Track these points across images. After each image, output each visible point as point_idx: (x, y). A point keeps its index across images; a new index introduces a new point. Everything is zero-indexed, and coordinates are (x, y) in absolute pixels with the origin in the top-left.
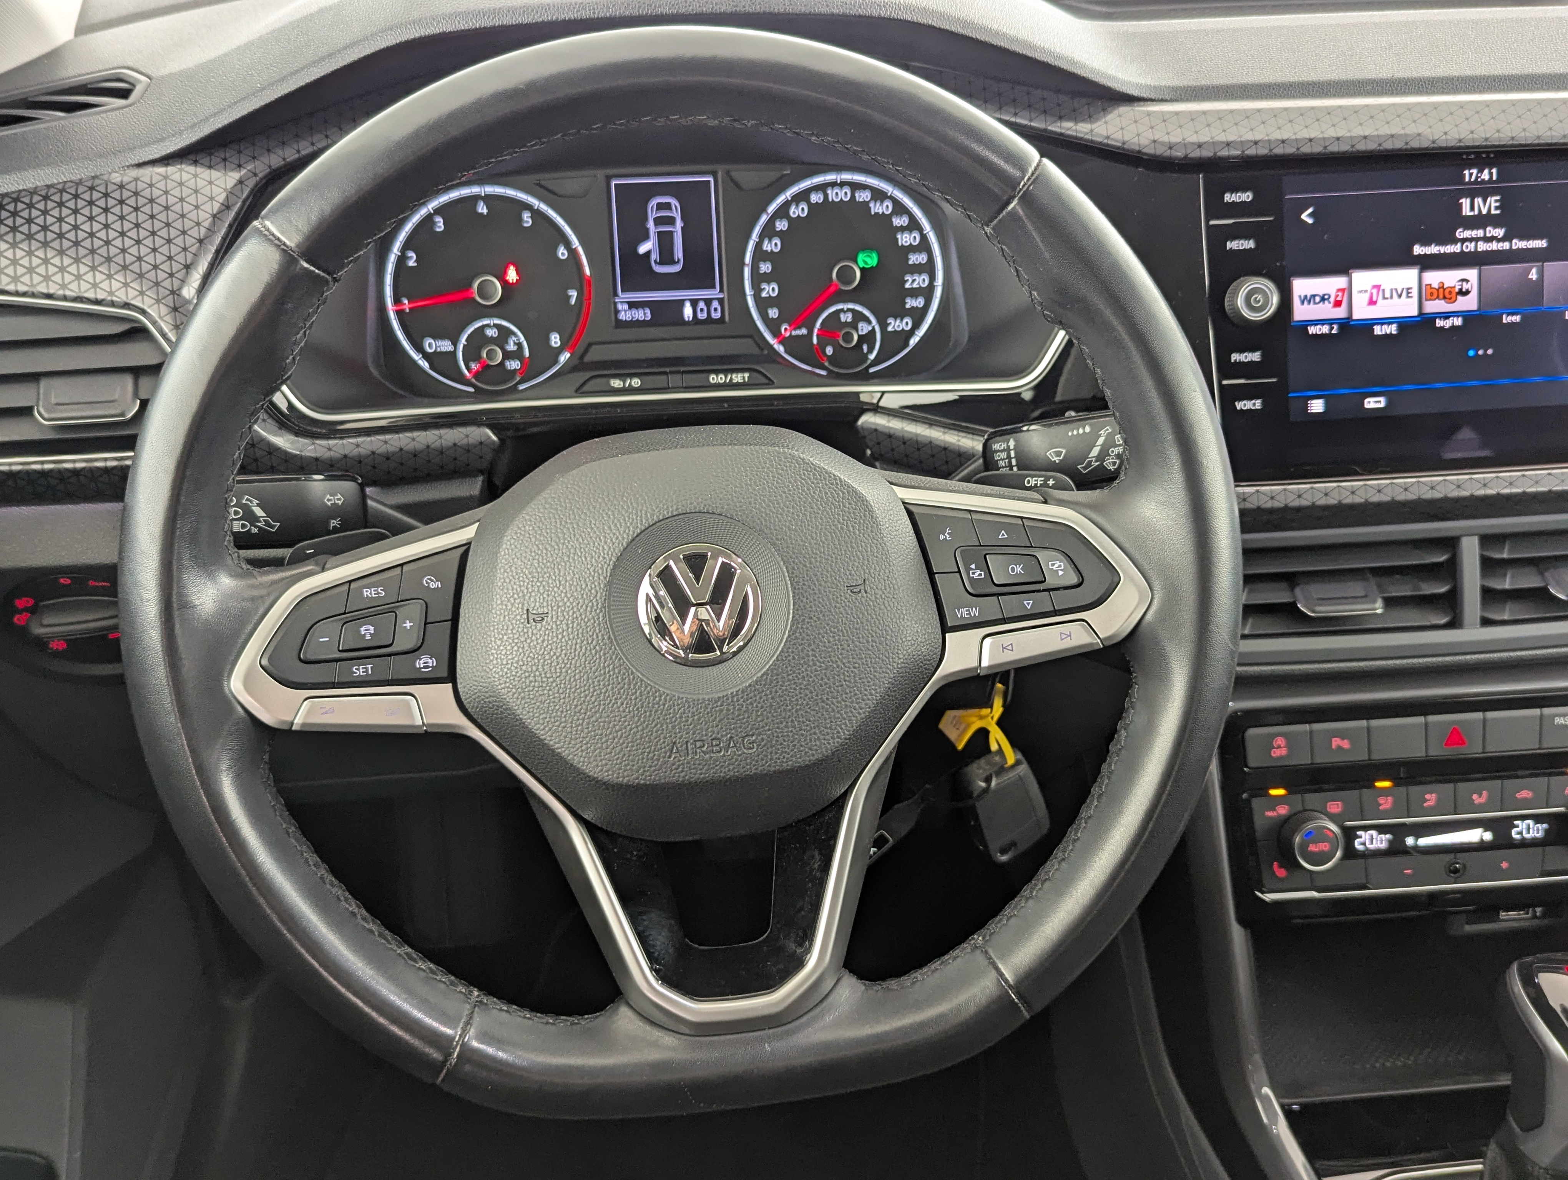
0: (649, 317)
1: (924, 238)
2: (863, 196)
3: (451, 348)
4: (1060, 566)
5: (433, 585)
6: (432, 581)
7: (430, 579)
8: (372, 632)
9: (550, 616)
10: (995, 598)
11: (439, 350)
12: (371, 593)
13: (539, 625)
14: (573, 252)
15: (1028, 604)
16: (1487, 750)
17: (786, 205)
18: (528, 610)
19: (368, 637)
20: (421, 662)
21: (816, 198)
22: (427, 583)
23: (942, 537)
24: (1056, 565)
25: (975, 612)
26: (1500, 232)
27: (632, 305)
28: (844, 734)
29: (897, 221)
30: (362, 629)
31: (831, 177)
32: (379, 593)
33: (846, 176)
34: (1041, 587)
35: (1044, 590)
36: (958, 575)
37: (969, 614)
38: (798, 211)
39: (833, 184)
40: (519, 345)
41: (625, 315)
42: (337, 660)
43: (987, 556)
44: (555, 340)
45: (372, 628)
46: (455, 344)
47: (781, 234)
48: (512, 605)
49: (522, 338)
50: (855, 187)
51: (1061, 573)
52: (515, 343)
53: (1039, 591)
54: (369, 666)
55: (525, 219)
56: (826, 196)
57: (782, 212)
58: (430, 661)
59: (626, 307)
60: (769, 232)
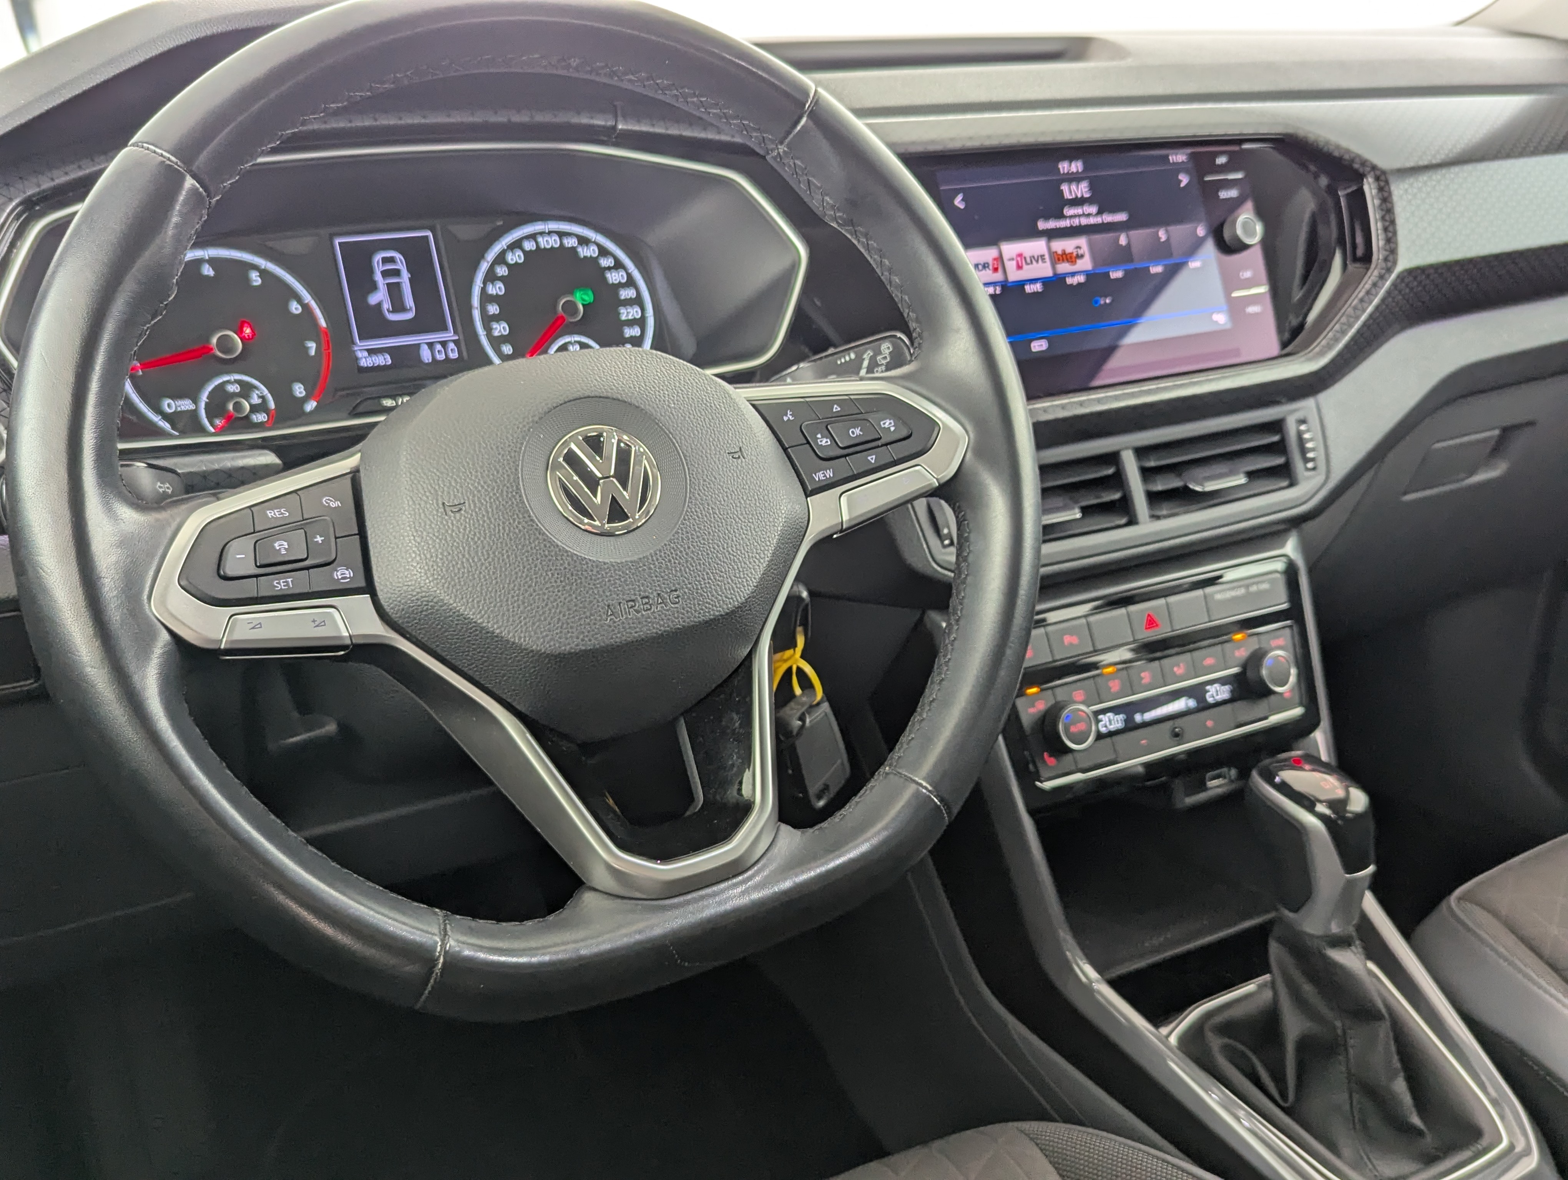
0: (390, 362)
1: (629, 276)
2: (570, 242)
3: (192, 407)
4: (890, 423)
5: (333, 505)
6: (331, 501)
7: (328, 500)
8: (287, 547)
9: (467, 504)
10: (843, 459)
11: (179, 409)
12: (275, 514)
13: (458, 515)
14: (306, 307)
15: (872, 459)
16: (1175, 628)
17: (503, 253)
18: (443, 504)
19: (283, 552)
20: (339, 573)
21: (529, 246)
22: (327, 503)
23: (785, 419)
24: (887, 424)
25: (829, 473)
26: (1093, 209)
27: (372, 352)
28: (753, 582)
29: (606, 262)
30: (276, 545)
31: (539, 227)
32: (282, 514)
33: (553, 226)
34: (879, 443)
35: (882, 446)
36: (808, 446)
37: (825, 476)
38: (515, 257)
39: (542, 233)
40: (263, 398)
41: (366, 361)
42: (257, 576)
43: (829, 427)
44: (299, 390)
45: (285, 543)
46: (195, 401)
47: (502, 279)
48: (426, 503)
49: (266, 392)
50: (561, 234)
51: (892, 429)
52: (259, 397)
53: (878, 447)
54: (290, 580)
55: (254, 278)
56: (537, 243)
57: (500, 259)
58: (347, 572)
59: (366, 354)
60: (491, 277)
